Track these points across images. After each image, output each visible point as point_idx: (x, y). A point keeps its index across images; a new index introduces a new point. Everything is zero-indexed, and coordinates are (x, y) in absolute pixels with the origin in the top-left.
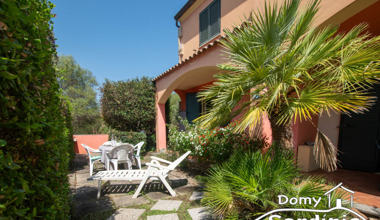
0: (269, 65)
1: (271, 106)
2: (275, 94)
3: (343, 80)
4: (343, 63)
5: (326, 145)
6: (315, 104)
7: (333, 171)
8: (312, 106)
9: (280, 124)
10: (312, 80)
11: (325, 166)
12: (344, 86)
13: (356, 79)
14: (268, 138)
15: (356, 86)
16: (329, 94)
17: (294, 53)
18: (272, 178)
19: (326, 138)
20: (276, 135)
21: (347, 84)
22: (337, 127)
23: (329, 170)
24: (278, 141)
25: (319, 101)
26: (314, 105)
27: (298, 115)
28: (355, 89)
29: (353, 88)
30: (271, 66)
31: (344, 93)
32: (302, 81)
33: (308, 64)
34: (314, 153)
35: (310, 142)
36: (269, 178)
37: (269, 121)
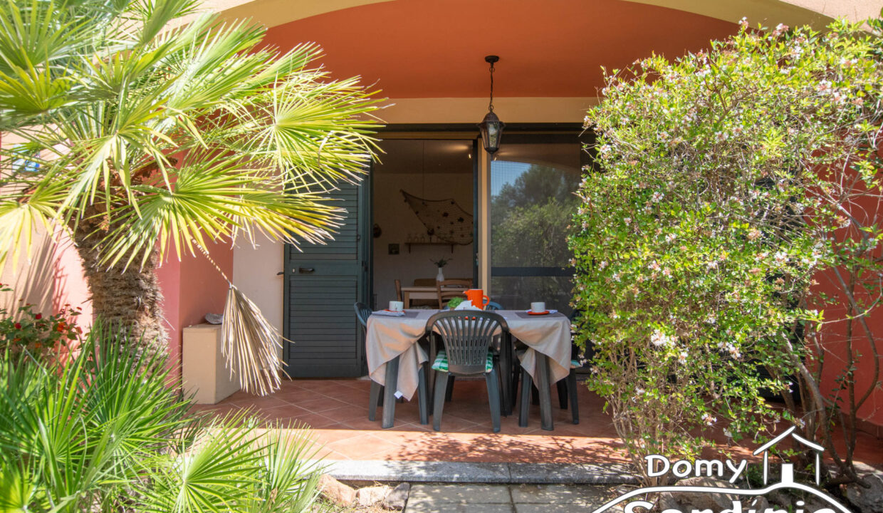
0: (70, 71)
1: (78, 205)
2: (92, 167)
3: (281, 161)
4: (278, 118)
5: (251, 325)
6: (216, 211)
7: (272, 391)
8: (209, 218)
9: (113, 265)
10: (206, 147)
11: (254, 382)
12: (284, 176)
13: (305, 163)
14: (76, 310)
15: (308, 178)
16: (251, 191)
17: (152, 58)
18: (90, 451)
19: (253, 305)
20: (103, 300)
21: (288, 170)
22: (279, 274)
23: (263, 392)
24: (111, 318)
25: (228, 206)
26: (213, 214)
27: (171, 240)
28: (306, 185)
29: (303, 184)
30: (76, 76)
31: (286, 192)
32: (176, 145)
33: (192, 101)
34: (223, 349)
35: (215, 315)
36: (81, 453)
37: (76, 251)
